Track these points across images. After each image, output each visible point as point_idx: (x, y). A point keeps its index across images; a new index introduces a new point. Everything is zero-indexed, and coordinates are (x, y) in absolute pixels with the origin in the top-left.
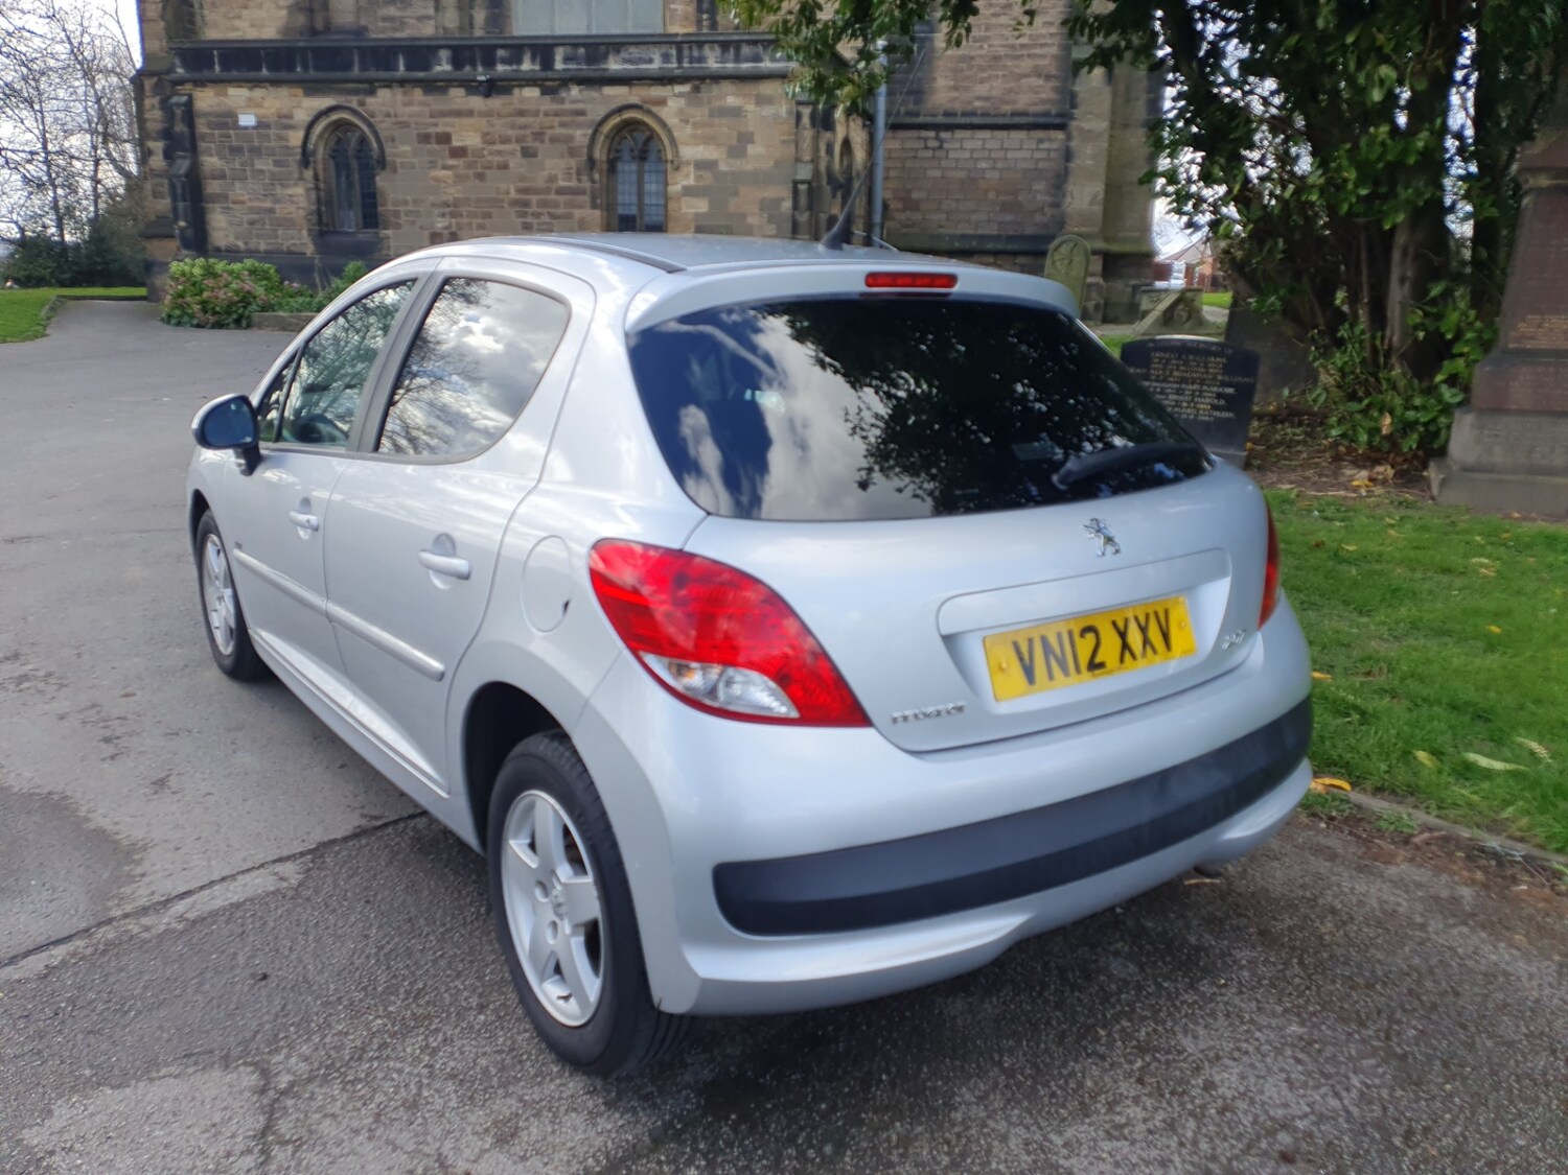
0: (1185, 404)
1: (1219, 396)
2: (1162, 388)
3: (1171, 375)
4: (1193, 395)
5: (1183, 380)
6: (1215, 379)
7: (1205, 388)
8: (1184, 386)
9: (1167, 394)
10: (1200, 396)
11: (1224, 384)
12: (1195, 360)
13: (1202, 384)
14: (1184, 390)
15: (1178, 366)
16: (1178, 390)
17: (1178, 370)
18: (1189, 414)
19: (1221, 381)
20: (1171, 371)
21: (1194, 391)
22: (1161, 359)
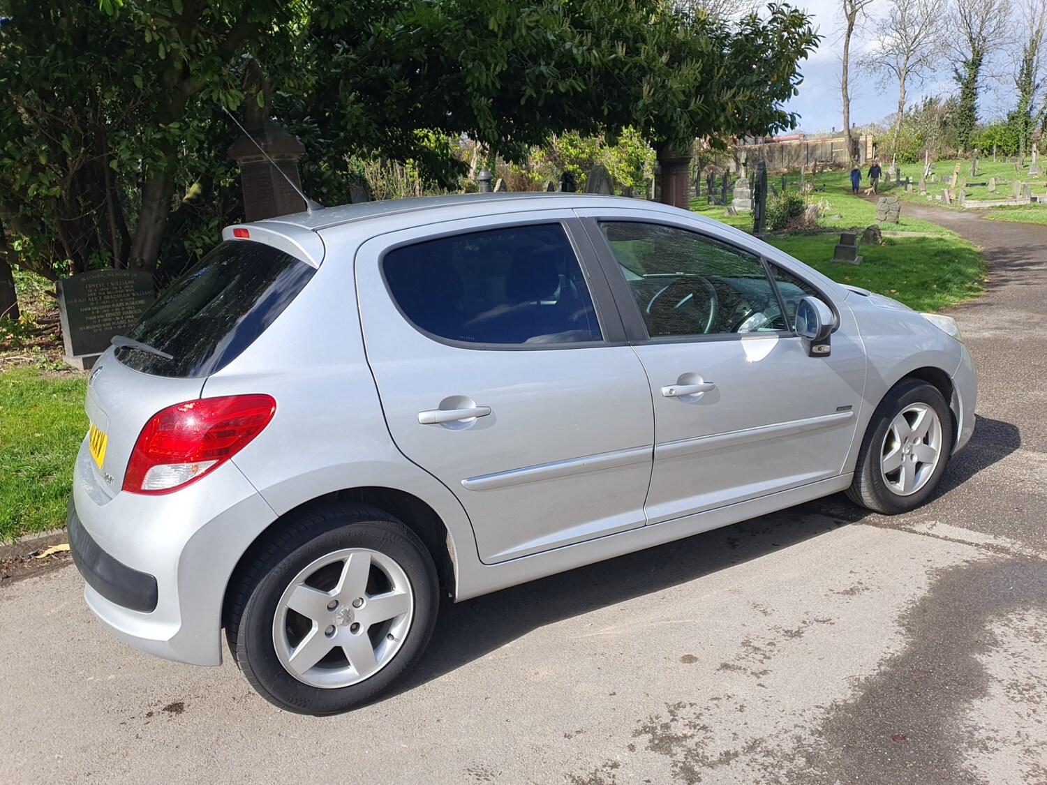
0: (117, 318)
1: (137, 307)
2: (100, 310)
3: (103, 299)
4: (121, 310)
5: (111, 302)
6: (131, 296)
7: (127, 304)
8: (114, 305)
9: (104, 314)
10: (125, 310)
11: (137, 298)
12: (116, 286)
13: (124, 302)
14: (114, 308)
15: (106, 292)
16: (110, 309)
17: (106, 294)
18: (122, 325)
19: (135, 297)
20: (103, 296)
21: (120, 308)
22: (93, 288)
